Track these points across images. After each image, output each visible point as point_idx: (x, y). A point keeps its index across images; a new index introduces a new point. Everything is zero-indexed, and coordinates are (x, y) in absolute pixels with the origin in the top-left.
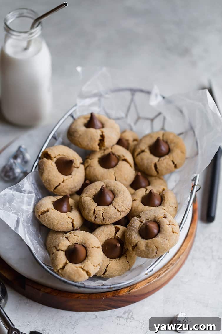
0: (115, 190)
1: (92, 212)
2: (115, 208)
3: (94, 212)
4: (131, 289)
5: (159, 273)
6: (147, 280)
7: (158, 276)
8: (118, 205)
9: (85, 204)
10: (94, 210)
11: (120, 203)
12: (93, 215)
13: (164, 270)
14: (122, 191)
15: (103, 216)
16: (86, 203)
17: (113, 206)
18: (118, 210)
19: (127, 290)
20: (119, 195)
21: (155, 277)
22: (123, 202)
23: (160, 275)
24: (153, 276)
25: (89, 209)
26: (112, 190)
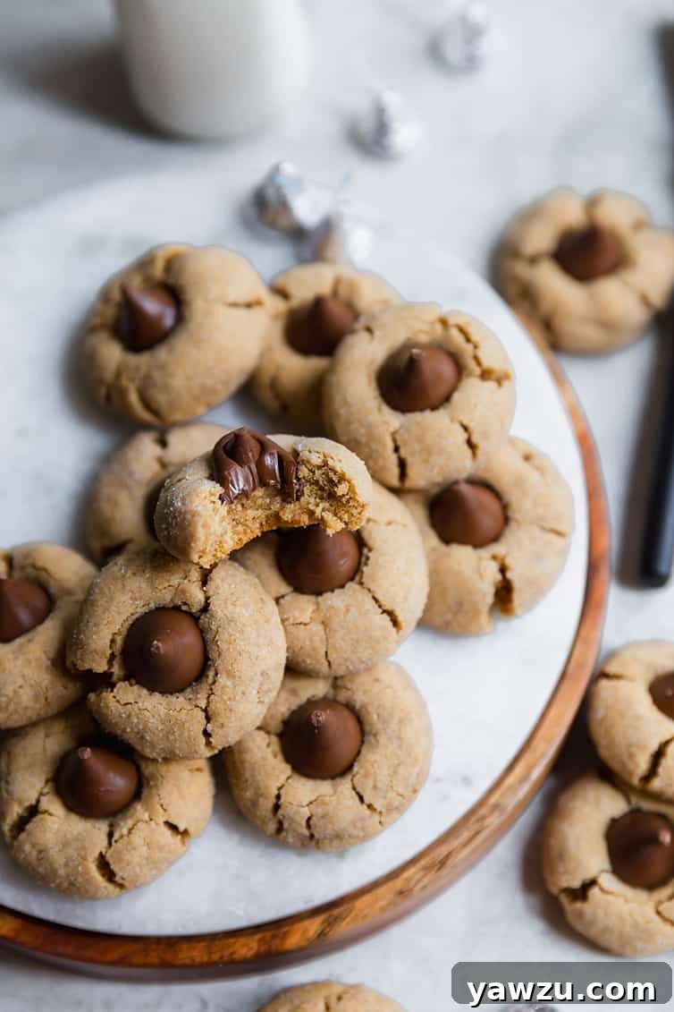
0: (370, 709)
1: (270, 803)
2: (361, 799)
3: (277, 807)
4: (330, 924)
5: (444, 850)
6: (398, 883)
7: (442, 863)
8: (375, 787)
9: (243, 762)
10: (278, 797)
11: (383, 775)
12: (270, 815)
13: (465, 835)
14: (395, 721)
15: (309, 826)
16: (248, 757)
17: (354, 788)
18: (370, 806)
19: (313, 927)
20: (382, 739)
21: (427, 869)
22: (395, 772)
23: (447, 857)
24: (423, 863)
25: (258, 788)
26: (358, 706)
